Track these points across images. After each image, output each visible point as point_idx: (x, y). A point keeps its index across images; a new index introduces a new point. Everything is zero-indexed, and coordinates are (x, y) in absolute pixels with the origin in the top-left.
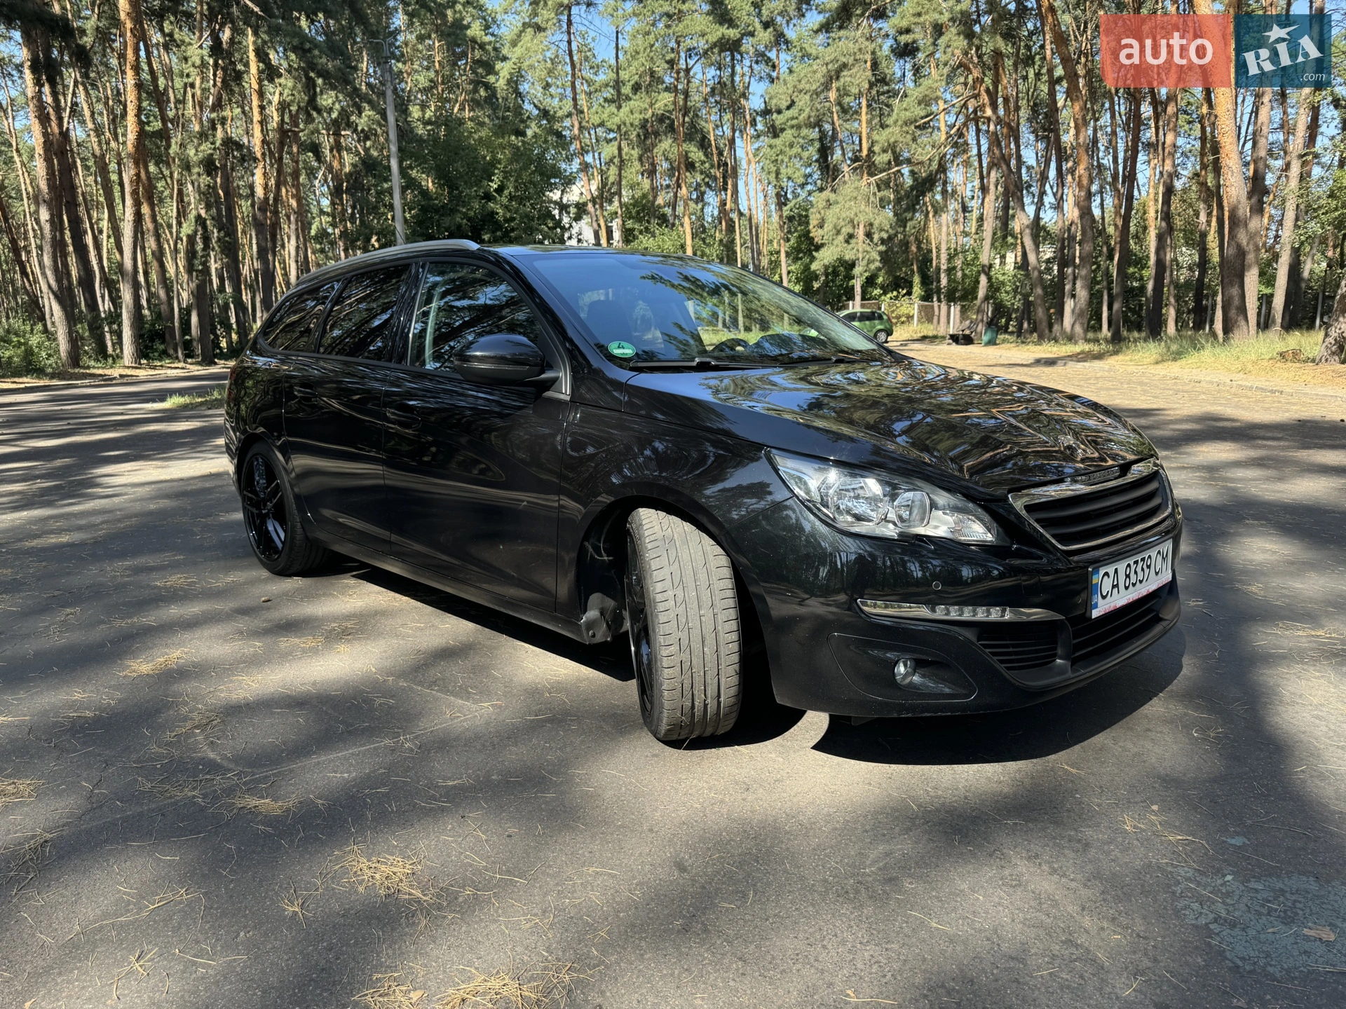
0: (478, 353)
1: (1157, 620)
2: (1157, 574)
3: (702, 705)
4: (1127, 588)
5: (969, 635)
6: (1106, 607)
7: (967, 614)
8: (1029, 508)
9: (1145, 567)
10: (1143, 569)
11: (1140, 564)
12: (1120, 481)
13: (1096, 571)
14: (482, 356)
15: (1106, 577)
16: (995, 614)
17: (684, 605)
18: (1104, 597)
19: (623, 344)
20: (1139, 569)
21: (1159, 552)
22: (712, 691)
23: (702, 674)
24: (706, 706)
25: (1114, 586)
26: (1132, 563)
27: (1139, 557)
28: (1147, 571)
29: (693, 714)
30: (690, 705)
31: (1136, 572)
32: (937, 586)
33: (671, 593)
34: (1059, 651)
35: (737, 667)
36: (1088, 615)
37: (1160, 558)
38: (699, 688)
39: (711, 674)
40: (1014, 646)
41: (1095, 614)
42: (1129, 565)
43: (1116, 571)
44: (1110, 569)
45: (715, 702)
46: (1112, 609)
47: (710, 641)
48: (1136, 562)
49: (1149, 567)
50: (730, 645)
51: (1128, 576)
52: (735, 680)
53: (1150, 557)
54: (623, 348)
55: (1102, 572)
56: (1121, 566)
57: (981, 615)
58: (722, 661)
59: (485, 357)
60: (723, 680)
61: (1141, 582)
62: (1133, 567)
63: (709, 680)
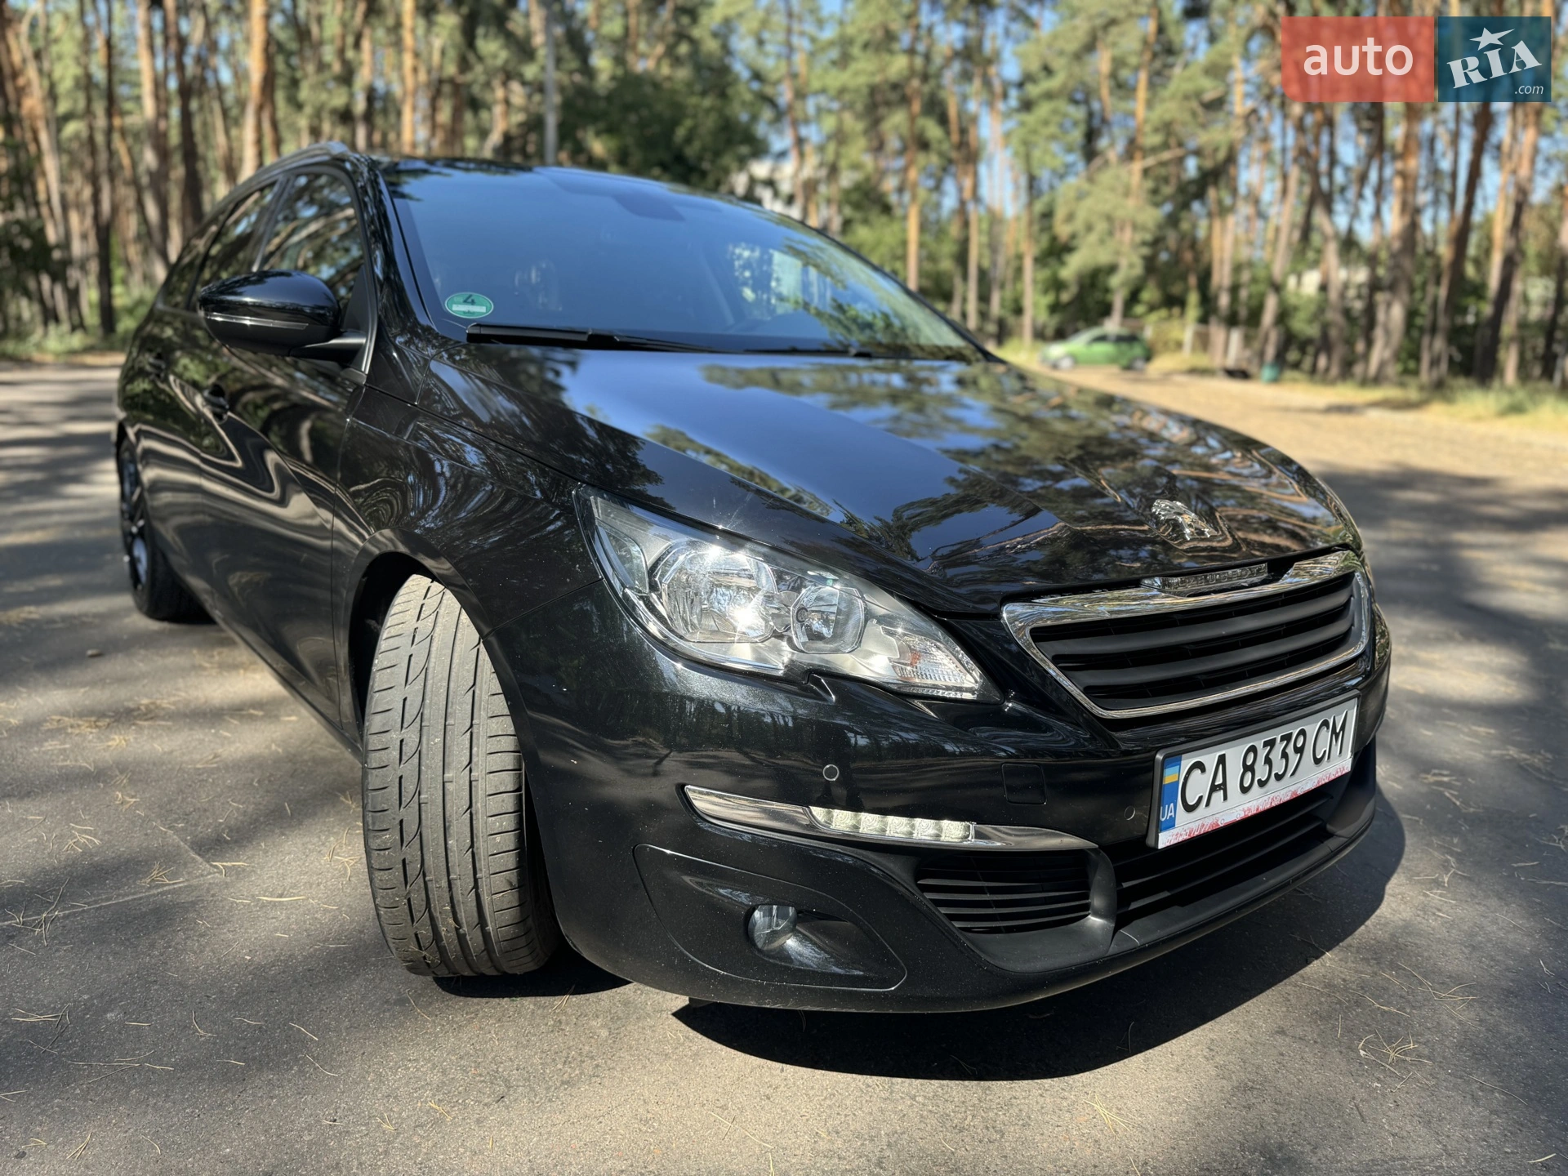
0: (248, 300)
1: (1323, 835)
2: (1317, 761)
3: (453, 934)
4: (1244, 790)
5: (895, 867)
6: (1194, 826)
7: (896, 828)
8: (1041, 635)
9: (1290, 750)
10: (1285, 755)
11: (1279, 747)
12: (1270, 589)
13: (1174, 759)
14: (254, 305)
15: (1198, 771)
16: (953, 832)
17: (415, 760)
18: (1189, 809)
19: (476, 296)
20: (1276, 755)
21: (1325, 723)
22: (467, 911)
23: (444, 883)
24: (461, 938)
25: (1214, 788)
26: (1259, 745)
27: (1277, 734)
28: (1294, 758)
29: (442, 950)
30: (430, 934)
31: (1268, 761)
32: (831, 773)
33: (395, 736)
34: (1097, 901)
35: (513, 876)
36: (1150, 842)
37: (1326, 734)
38: (442, 908)
39: (463, 884)
40: (993, 891)
41: (1165, 840)
42: (1253, 749)
43: (1222, 760)
44: (1210, 759)
45: (478, 932)
46: (1207, 829)
47: (460, 827)
48: (1271, 744)
49: (1299, 750)
50: (498, 838)
51: (1249, 768)
52: (510, 898)
53: (1303, 732)
54: (473, 303)
55: (1187, 762)
56: (1235, 753)
57: (924, 830)
58: (481, 864)
59: (259, 306)
60: (486, 899)
61: (1279, 777)
62: (1262, 753)
63: (458, 897)
